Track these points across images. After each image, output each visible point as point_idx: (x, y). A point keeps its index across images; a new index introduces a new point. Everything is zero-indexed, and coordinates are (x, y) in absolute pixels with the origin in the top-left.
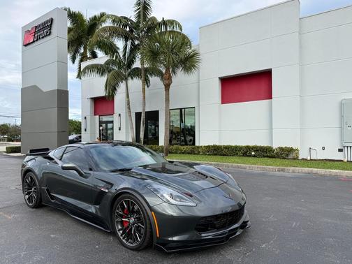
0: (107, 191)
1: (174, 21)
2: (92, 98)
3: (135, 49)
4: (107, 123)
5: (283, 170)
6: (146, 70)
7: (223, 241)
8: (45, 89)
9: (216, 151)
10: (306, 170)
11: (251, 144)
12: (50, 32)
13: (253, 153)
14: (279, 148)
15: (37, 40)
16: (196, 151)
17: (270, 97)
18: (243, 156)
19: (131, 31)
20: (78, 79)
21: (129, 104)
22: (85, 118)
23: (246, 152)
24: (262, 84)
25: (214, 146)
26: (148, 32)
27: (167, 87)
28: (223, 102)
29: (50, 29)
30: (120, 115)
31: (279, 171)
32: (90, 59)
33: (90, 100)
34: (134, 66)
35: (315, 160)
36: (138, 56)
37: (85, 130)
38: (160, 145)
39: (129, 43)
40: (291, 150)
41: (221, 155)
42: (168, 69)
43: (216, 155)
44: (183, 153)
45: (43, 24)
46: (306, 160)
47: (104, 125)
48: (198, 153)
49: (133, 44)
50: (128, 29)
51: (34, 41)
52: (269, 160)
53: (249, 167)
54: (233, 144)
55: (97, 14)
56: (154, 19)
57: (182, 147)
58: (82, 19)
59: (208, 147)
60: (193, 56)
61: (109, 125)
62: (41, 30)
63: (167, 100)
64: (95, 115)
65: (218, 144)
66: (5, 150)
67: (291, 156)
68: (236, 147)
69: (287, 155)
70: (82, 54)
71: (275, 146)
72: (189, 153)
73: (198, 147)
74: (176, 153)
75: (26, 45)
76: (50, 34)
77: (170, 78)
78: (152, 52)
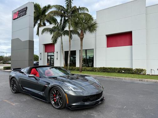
0: (47, 86)
1: (84, 7)
2: (44, 44)
3: (66, 21)
4: (51, 56)
5: (142, 80)
6: (71, 31)
7: (93, 106)
8: (23, 40)
9: (105, 70)
10: (154, 80)
11: (122, 67)
12: (26, 13)
13: (123, 71)
14: (136, 69)
15: (19, 17)
16: (94, 70)
17: (131, 45)
18: (118, 72)
19: (64, 13)
20: (37, 35)
21: (62, 47)
22: (41, 53)
23: (120, 71)
24: (127, 38)
25: (104, 68)
26: (72, 14)
27: (82, 39)
28: (108, 47)
29: (26, 12)
30: (57, 52)
31: (139, 81)
32: (43, 26)
33: (43, 45)
34: (65, 29)
35: (154, 75)
36: (68, 25)
37: (41, 59)
38: (76, 67)
39: (63, 18)
40: (142, 70)
41: (107, 72)
42: (82, 31)
43: (104, 72)
44: (88, 71)
45: (22, 10)
46: (150, 75)
47: (50, 57)
48: (95, 71)
49: (65, 19)
50: (63, 12)
51: (18, 18)
52: (132, 75)
53: (124, 79)
54: (113, 67)
55: (47, 5)
56: (75, 7)
57: (87, 68)
58: (40, 7)
59: (101, 68)
60: (94, 25)
61: (52, 57)
62: (22, 12)
63: (82, 45)
64: (45, 52)
65: (105, 67)
66: (3, 68)
67: (142, 73)
68: (115, 68)
69: (140, 73)
70: (39, 24)
71: (134, 68)
72: (91, 71)
73: (95, 68)
74: (84, 71)
75: (14, 20)
76: (25, 14)
77: (83, 35)
78: (75, 23)
